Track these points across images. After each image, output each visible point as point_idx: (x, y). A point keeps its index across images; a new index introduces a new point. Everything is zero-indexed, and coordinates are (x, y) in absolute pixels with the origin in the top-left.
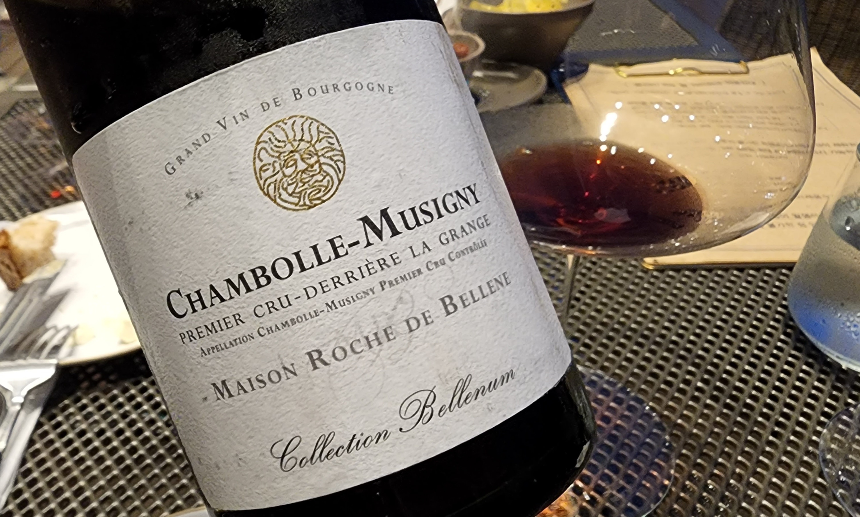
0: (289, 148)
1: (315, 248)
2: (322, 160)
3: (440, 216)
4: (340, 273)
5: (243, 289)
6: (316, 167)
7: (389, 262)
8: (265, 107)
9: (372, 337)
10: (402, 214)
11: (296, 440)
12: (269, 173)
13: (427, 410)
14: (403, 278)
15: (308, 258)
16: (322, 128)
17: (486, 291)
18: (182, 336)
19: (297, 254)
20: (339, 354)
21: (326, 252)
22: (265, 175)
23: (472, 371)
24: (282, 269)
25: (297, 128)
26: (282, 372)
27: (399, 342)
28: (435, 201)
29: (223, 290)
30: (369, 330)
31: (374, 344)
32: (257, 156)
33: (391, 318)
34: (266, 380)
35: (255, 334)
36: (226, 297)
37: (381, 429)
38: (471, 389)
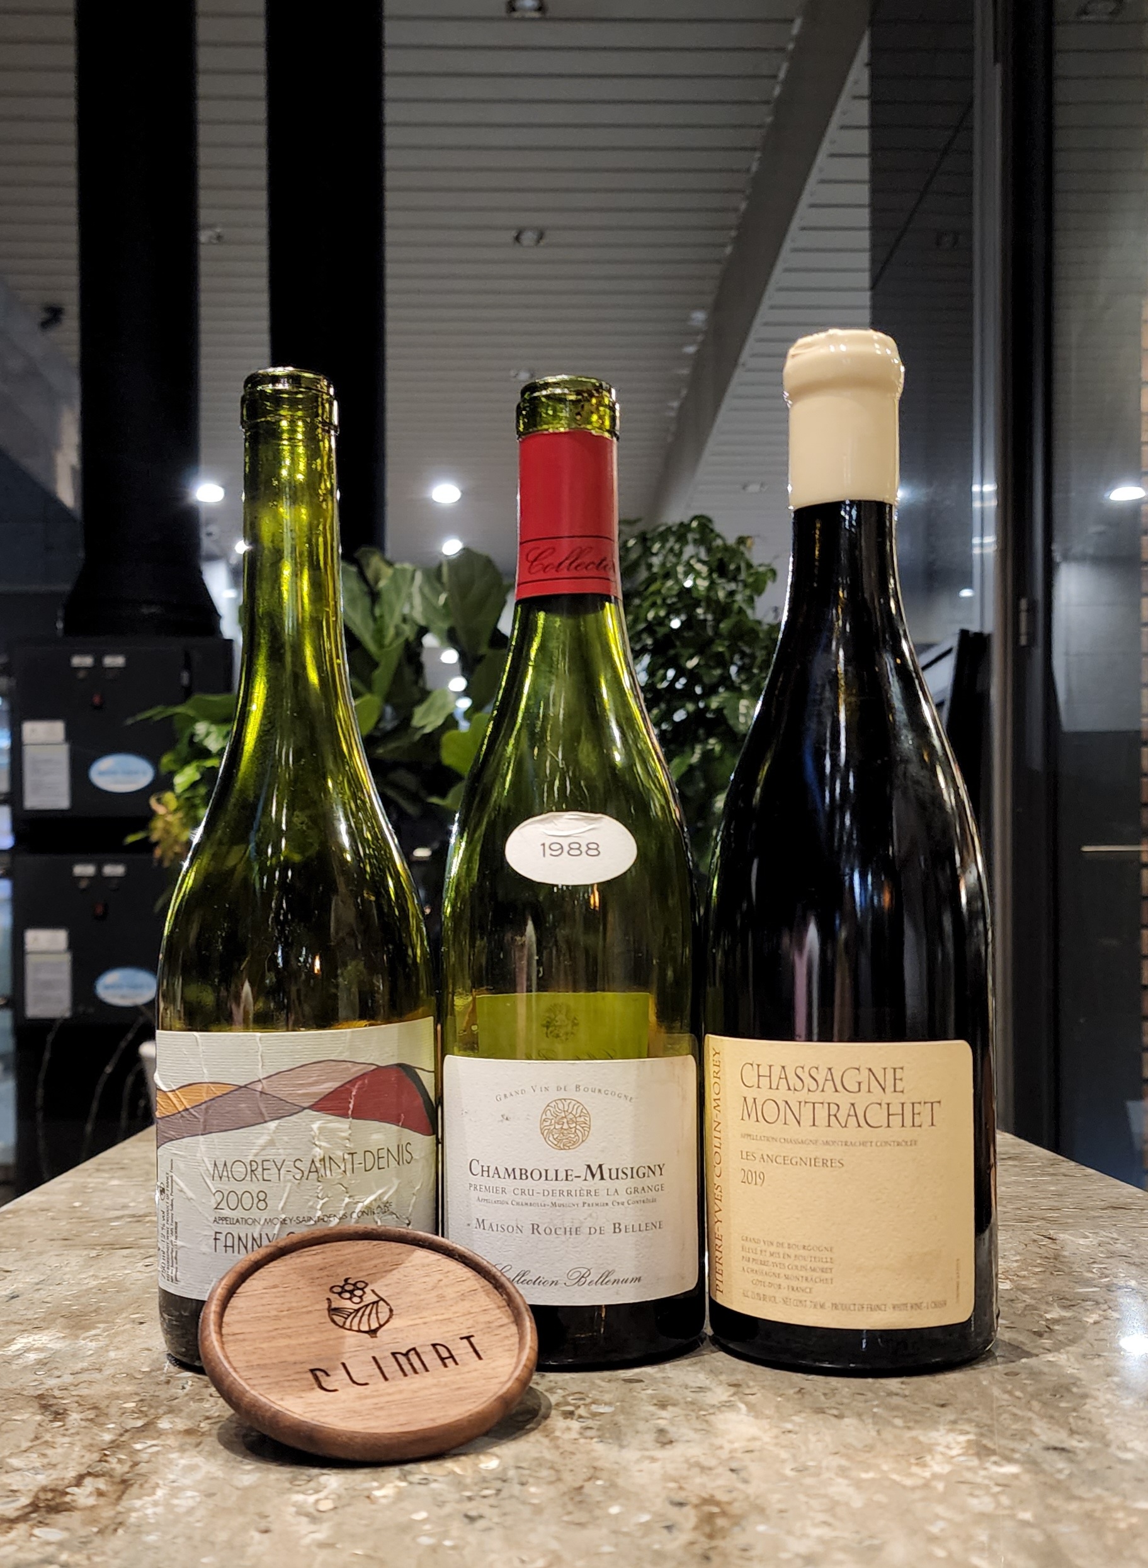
0: (563, 1115)
1: (557, 1171)
2: (578, 1127)
3: (632, 1177)
4: (565, 1189)
5: (512, 1176)
6: (573, 1130)
7: (593, 1193)
8: (559, 1089)
9: (568, 1229)
10: (610, 1170)
11: (509, 1267)
12: (548, 1124)
13: (583, 1279)
14: (597, 1205)
15: (552, 1175)
16: (584, 1111)
17: (643, 1227)
18: (471, 1185)
19: (546, 1171)
20: (548, 1231)
21: (562, 1175)
22: (545, 1124)
23: (617, 1269)
24: (536, 1175)
25: (571, 1106)
26: (515, 1228)
27: (581, 1237)
28: (632, 1169)
29: (502, 1172)
30: (568, 1225)
31: (568, 1233)
32: (545, 1112)
33: (582, 1223)
34: (505, 1228)
35: (510, 1202)
36: (502, 1176)
37: (555, 1279)
38: (612, 1278)
